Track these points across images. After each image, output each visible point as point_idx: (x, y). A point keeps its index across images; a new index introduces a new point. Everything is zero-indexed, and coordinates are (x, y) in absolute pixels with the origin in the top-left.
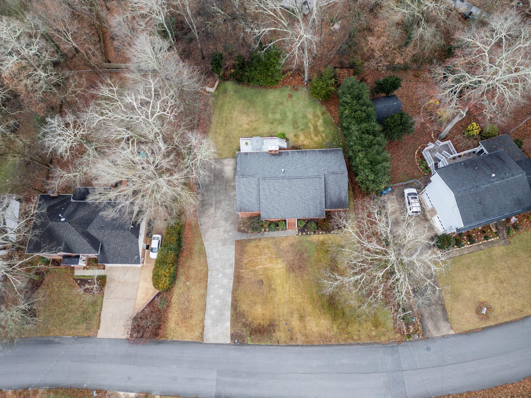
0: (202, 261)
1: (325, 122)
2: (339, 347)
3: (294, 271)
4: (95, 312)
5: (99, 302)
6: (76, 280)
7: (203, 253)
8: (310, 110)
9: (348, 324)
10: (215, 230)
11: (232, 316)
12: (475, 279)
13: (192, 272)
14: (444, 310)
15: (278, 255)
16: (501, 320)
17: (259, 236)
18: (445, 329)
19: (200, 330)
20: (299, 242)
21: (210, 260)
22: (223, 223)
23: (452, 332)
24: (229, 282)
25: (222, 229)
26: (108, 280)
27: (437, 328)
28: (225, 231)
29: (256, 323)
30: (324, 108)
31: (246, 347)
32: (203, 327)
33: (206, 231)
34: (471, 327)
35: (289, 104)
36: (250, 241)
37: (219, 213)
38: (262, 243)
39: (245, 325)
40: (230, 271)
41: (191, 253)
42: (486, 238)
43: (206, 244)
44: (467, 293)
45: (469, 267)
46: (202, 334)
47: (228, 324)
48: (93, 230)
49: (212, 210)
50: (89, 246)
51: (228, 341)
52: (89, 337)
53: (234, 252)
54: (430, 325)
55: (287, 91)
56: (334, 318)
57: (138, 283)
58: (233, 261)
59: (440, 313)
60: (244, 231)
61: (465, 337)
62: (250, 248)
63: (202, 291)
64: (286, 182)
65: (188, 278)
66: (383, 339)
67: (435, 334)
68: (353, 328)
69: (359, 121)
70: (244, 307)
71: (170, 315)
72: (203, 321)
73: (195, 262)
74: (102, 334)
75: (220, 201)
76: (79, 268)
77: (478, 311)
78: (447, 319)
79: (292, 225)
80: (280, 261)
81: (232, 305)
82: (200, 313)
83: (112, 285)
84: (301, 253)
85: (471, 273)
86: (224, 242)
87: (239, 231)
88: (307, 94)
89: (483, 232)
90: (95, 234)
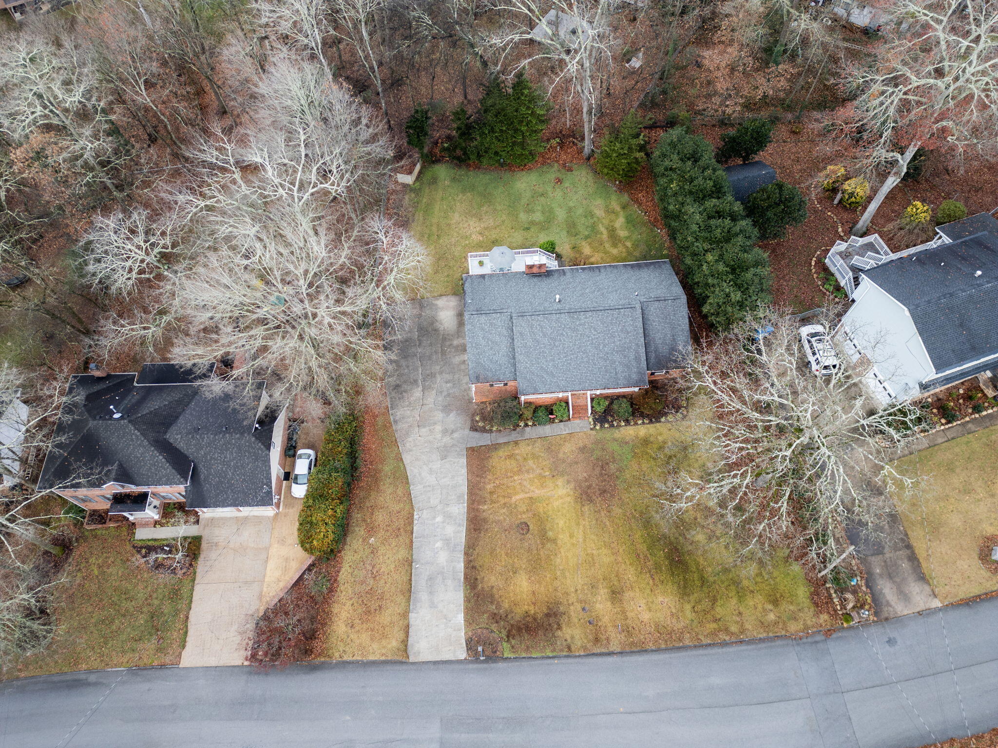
0: (400, 492)
1: (629, 221)
2: (701, 652)
3: (591, 500)
4: (176, 613)
5: (185, 591)
6: (139, 549)
7: (402, 478)
8: (599, 201)
9: (714, 600)
10: (424, 431)
11: (467, 600)
12: (967, 490)
13: (380, 517)
14: (913, 558)
15: (556, 471)
17: (514, 436)
18: (921, 598)
19: (402, 635)
20: (597, 442)
21: (416, 490)
22: (439, 415)
23: (936, 603)
24: (458, 532)
25: (438, 428)
26: (204, 545)
27: (905, 597)
28: (445, 432)
29: (519, 611)
30: (626, 198)
31: (501, 665)
32: (407, 629)
33: (407, 434)
34: (976, 590)
35: (558, 194)
36: (495, 447)
37: (431, 398)
38: (523, 449)
39: (495, 617)
40: (460, 510)
41: (377, 481)
42: (977, 409)
43: (407, 458)
44: (955, 521)
45: (950, 468)
46: (405, 642)
47: (460, 618)
48: (176, 436)
49: (417, 393)
50: (168, 469)
51: (462, 654)
52: (162, 666)
53: (464, 471)
54: (887, 590)
55: (552, 173)
56: (684, 590)
57: (267, 549)
58: (465, 489)
59: (905, 565)
60: (483, 430)
61: (965, 612)
62: (499, 461)
63: (402, 553)
64: (565, 318)
65: (371, 530)
66: (793, 627)
67: (900, 608)
68: (726, 609)
69: (700, 196)
70: (491, 580)
71: (336, 608)
72: (405, 615)
73: (387, 497)
74: (190, 658)
75: (432, 375)
76: (145, 525)
77: (985, 556)
78: (922, 578)
79: (580, 410)
80: (560, 482)
81: (466, 578)
82: (400, 599)
83: (213, 555)
84: (602, 465)
85: (957, 481)
86: (445, 453)
87: (474, 429)
88: (590, 176)
89: (968, 398)
90: (181, 445)
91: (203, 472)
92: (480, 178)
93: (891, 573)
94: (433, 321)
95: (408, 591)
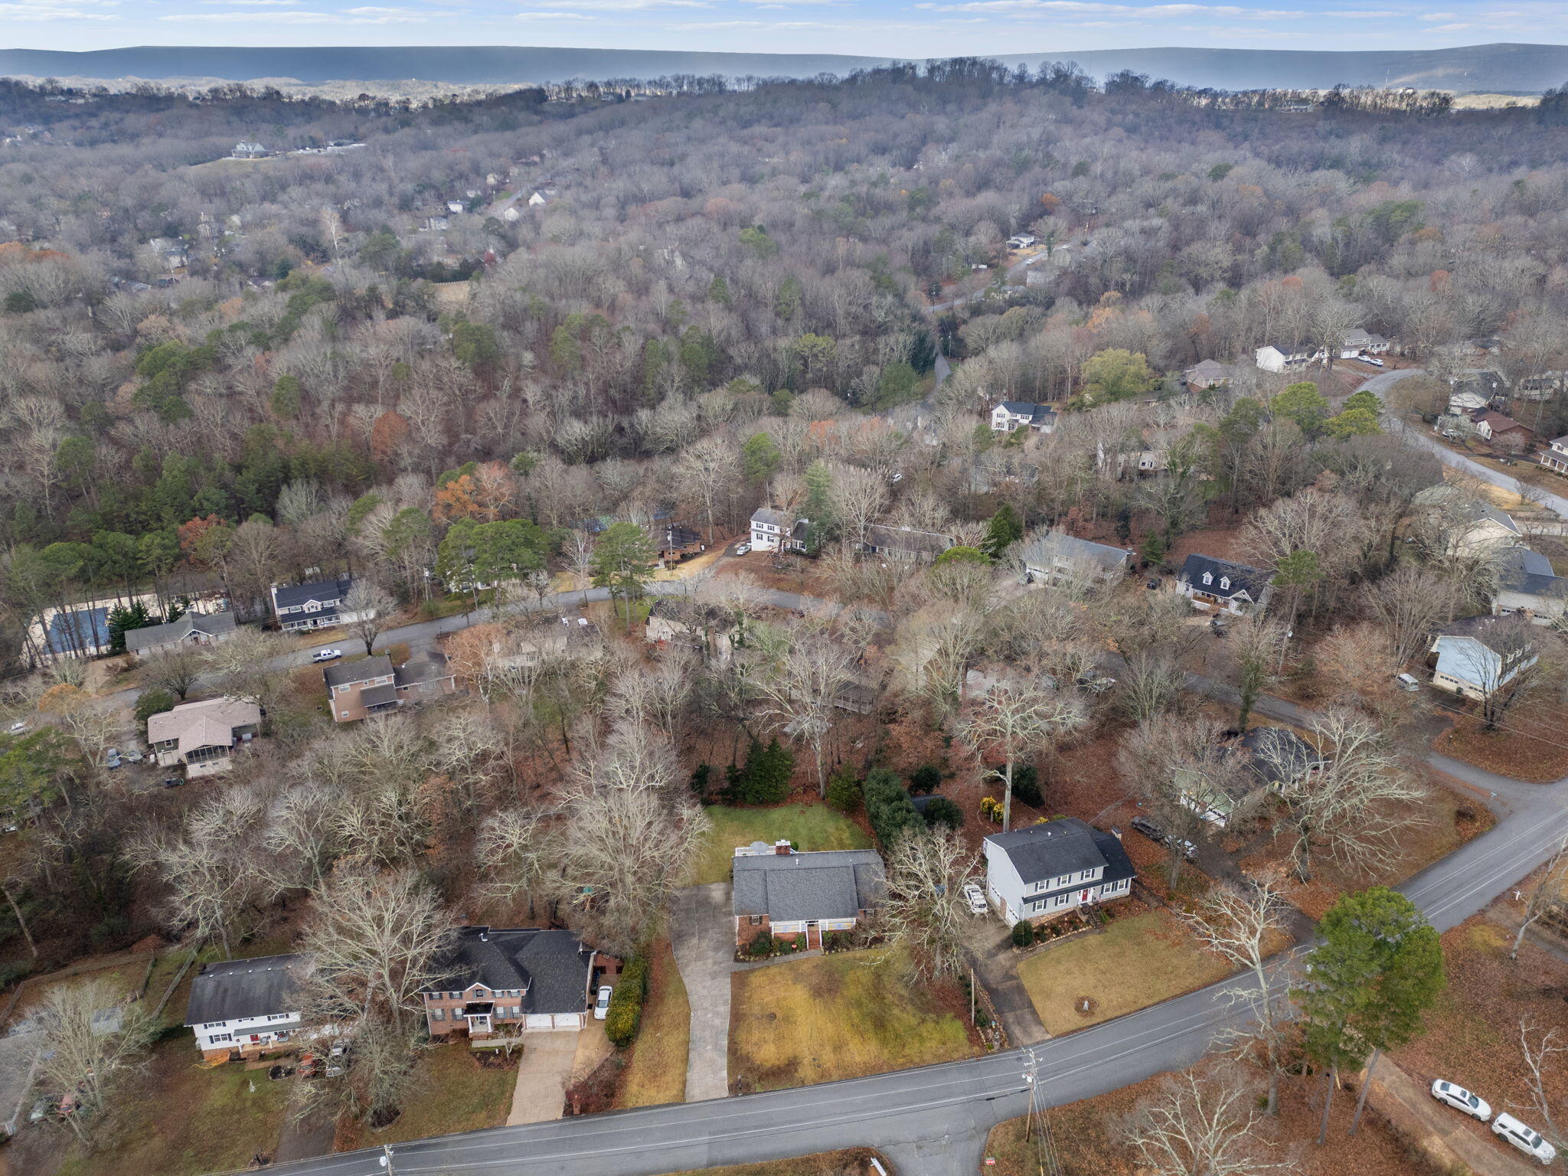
0: (680, 1001)
1: (852, 835)
2: (893, 1075)
3: (820, 996)
4: (503, 1093)
5: (510, 1079)
6: (474, 1054)
7: (682, 992)
8: (831, 823)
9: (904, 1046)
10: (699, 963)
11: (730, 1062)
12: (1069, 972)
13: (665, 1020)
14: (1034, 1013)
15: (796, 980)
16: (1110, 1014)
17: (766, 963)
18: (1038, 1034)
19: (679, 1086)
20: (826, 962)
21: (692, 999)
22: (711, 954)
23: (1049, 1036)
24: (723, 1023)
25: (710, 961)
26: (525, 1050)
27: (1029, 1035)
28: (715, 963)
29: (768, 1065)
30: (850, 821)
31: (753, 1097)
32: (684, 1083)
33: (687, 965)
34: (1072, 1027)
35: (802, 820)
36: (752, 971)
37: (705, 944)
38: (773, 971)
39: (750, 1070)
40: (725, 1009)
41: (662, 999)
42: (1076, 928)
43: (686, 981)
44: (1060, 989)
45: (1059, 962)
46: (683, 1090)
47: (725, 1073)
48: (523, 956)
49: (695, 941)
51: (725, 1094)
52: (492, 1128)
53: (729, 986)
54: (1017, 1031)
55: (798, 808)
56: (884, 1042)
57: (574, 1052)
58: (729, 997)
59: (1029, 1017)
60: (743, 961)
61: (1066, 1041)
62: (756, 980)
63: (682, 1037)
64: (802, 873)
65: (658, 1028)
66: (955, 1056)
67: (1026, 1041)
68: (912, 1049)
69: (889, 801)
70: (746, 1048)
71: (630, 1078)
72: (684, 1074)
73: (670, 1007)
74: (513, 1119)
75: (707, 930)
76: (479, 1037)
77: (1079, 1008)
78: (1040, 1023)
79: (814, 943)
80: (799, 987)
81: (729, 1049)
82: (679, 1065)
83: (532, 1056)
84: (830, 974)
85: (1061, 968)
86: (714, 976)
87: (737, 960)
88: (826, 810)
89: (1070, 922)
90: (525, 964)
91: (537, 984)
92: (745, 813)
93: (1020, 1022)
94: (707, 898)
95: (686, 1060)
